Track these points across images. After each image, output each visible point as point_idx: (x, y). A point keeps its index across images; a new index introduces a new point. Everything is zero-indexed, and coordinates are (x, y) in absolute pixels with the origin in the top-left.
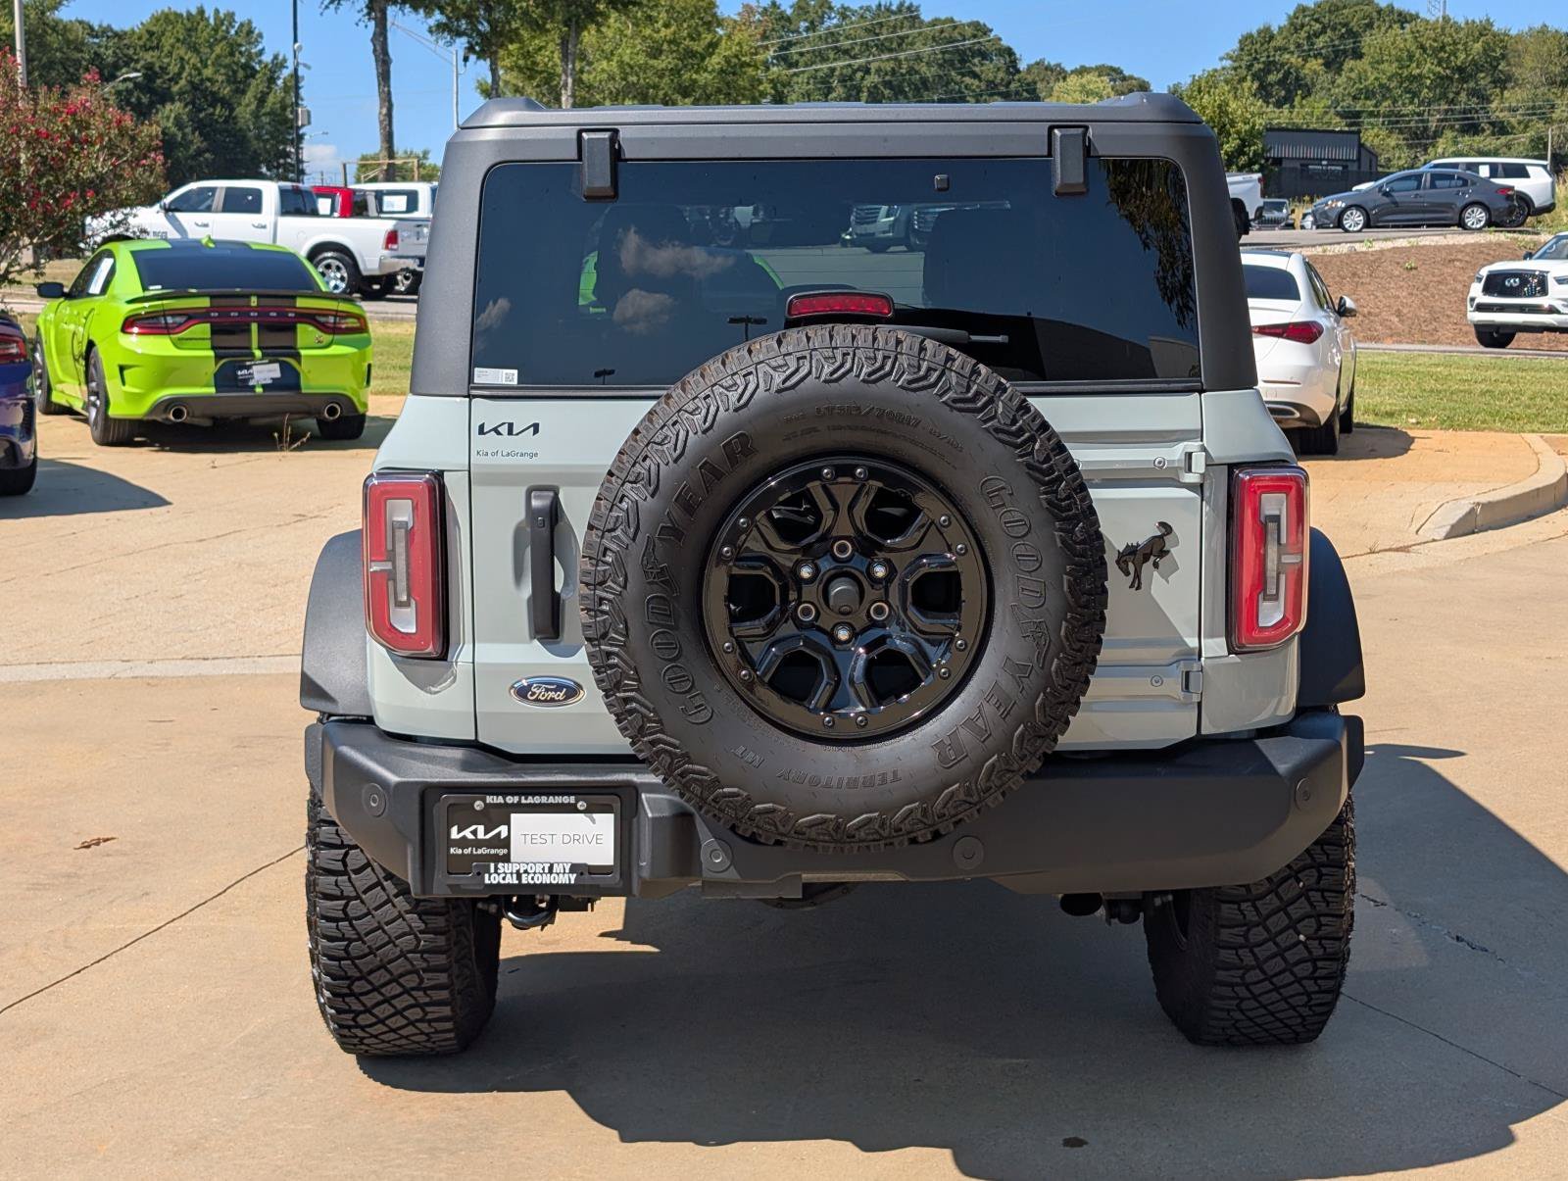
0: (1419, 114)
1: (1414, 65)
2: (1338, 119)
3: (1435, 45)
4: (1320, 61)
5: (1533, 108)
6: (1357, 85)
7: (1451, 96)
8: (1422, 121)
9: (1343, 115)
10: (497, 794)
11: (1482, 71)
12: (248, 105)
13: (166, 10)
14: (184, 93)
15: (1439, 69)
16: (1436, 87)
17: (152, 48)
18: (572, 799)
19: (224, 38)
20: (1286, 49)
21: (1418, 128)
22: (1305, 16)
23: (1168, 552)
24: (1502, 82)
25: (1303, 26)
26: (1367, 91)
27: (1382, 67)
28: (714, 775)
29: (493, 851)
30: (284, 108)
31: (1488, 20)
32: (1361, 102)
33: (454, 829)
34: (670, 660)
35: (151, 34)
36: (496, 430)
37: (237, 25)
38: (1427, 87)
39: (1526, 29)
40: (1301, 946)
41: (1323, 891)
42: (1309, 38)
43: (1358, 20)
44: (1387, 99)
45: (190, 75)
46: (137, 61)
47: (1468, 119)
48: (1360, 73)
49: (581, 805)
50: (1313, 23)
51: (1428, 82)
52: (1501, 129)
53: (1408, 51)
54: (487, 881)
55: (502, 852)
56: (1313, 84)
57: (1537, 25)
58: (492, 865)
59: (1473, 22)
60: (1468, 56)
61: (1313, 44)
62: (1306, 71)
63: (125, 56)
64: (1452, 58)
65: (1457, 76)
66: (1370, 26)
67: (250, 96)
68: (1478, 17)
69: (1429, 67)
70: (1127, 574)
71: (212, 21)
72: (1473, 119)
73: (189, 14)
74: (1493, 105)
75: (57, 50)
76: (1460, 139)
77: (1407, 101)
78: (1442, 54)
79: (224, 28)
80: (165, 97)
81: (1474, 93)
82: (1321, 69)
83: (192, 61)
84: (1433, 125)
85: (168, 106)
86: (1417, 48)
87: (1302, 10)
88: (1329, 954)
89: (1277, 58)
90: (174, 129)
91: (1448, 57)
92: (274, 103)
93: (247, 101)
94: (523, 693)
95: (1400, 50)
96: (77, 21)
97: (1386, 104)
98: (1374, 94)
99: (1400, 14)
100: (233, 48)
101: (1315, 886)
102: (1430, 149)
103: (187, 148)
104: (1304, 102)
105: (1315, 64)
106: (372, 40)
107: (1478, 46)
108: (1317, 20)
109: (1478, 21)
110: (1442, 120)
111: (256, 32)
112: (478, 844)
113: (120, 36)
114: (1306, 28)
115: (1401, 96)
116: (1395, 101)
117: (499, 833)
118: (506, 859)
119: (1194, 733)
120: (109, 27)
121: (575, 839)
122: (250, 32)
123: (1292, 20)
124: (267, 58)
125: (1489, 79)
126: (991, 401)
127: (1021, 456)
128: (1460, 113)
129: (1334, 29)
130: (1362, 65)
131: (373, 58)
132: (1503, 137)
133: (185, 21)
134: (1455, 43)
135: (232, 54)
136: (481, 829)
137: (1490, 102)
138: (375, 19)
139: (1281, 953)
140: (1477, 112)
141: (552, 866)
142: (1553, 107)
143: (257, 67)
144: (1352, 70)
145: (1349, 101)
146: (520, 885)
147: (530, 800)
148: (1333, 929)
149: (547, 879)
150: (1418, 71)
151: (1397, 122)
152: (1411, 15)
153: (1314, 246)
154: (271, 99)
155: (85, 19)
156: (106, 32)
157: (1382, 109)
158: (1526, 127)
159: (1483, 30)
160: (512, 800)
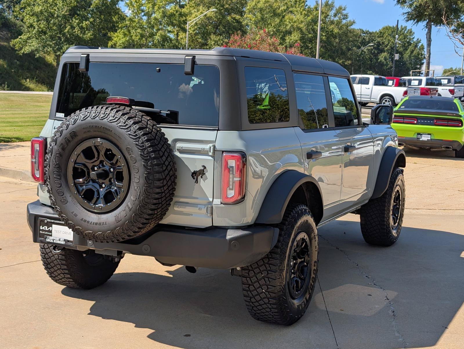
10: (50, 219)
12: (408, 53)
13: (387, 26)
14: (388, 50)
17: (381, 37)
19: (403, 34)
23: (205, 174)
28: (67, 218)
30: (418, 55)
33: (41, 226)
34: (59, 187)
35: (381, 33)
37: (407, 30)
40: (263, 293)
41: (268, 278)
45: (391, 45)
46: (375, 41)
54: (47, 241)
55: (50, 234)
58: (48, 237)
63: (372, 39)
67: (408, 51)
70: (194, 179)
71: (400, 29)
73: (393, 27)
75: (351, 37)
79: (403, 31)
80: (382, 51)
83: (392, 41)
85: (383, 54)
88: (272, 297)
90: (383, 61)
92: (416, 53)
93: (407, 52)
96: (359, 29)
100: (405, 37)
101: (266, 276)
103: (387, 66)
106: (426, 34)
111: (413, 32)
112: (46, 231)
113: (371, 33)
117: (50, 229)
118: (51, 235)
119: (212, 225)
120: (368, 30)
121: (65, 233)
122: (411, 32)
124: (415, 40)
126: (130, 127)
127: (135, 142)
131: (426, 40)
133: (392, 29)
135: (405, 39)
136: (46, 227)
138: (428, 28)
139: (259, 294)
141: (60, 239)
143: (412, 42)
146: (54, 243)
147: (56, 221)
148: (272, 290)
149: (59, 242)
154: (415, 52)
155: (362, 29)
156: (367, 32)
160: (52, 221)
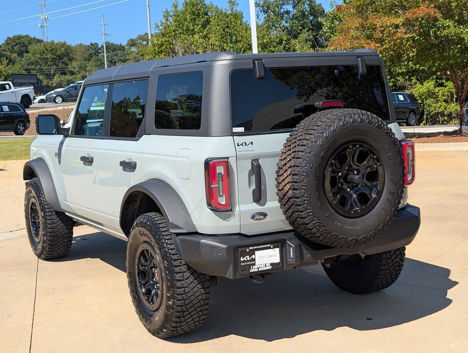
0: (48, 69)
1: (45, 55)
2: (24, 71)
3: (51, 49)
4: (16, 54)
5: (81, 67)
6: (29, 61)
7: (57, 64)
8: (49, 71)
9: (25, 70)
10: (252, 246)
11: (65, 57)
15: (52, 56)
16: (52, 61)
18: (269, 245)
20: (5, 50)
21: (48, 73)
22: (10, 40)
24: (71, 60)
25: (10, 43)
26: (32, 63)
27: (35, 55)
29: (251, 263)
31: (65, 42)
32: (30, 66)
33: (242, 258)
34: (320, 200)
36: (242, 144)
38: (50, 61)
39: (76, 44)
40: (397, 262)
42: (12, 47)
43: (27, 41)
44: (38, 65)
47: (62, 70)
48: (29, 57)
49: (272, 247)
50: (13, 42)
51: (50, 60)
52: (72, 73)
53: (43, 51)
54: (251, 271)
55: (254, 262)
56: (15, 61)
57: (79, 43)
58: (252, 267)
59: (61, 42)
60: (60, 52)
61: (13, 49)
62: (12, 57)
64: (56, 53)
65: (58, 58)
66: (30, 43)
68: (62, 41)
69: (49, 56)
72: (64, 70)
74: (69, 66)
76: (61, 76)
77: (44, 65)
78: (53, 52)
81: (64, 63)
82: (17, 56)
84: (52, 72)
86: (45, 50)
87: (9, 38)
89: (3, 53)
91: (55, 53)
94: (253, 217)
95: (41, 50)
97: (38, 66)
98: (34, 64)
99: (38, 40)
102: (52, 79)
104: (13, 66)
105: (15, 55)
107: (63, 49)
108: (14, 42)
109: (62, 42)
110: (55, 71)
112: (248, 261)
114: (11, 44)
115: (42, 64)
116: (40, 66)
117: (253, 257)
118: (254, 264)
121: (271, 256)
123: (6, 41)
125: (67, 59)
126: (384, 125)
127: (392, 139)
128: (60, 69)
129: (19, 44)
130: (29, 55)
132: (73, 76)
134: (56, 48)
136: (248, 257)
137: (68, 65)
139: (393, 265)
140: (65, 68)
141: (266, 264)
142: (86, 67)
144: (26, 56)
145: (27, 66)
146: (259, 271)
147: (260, 247)
149: (265, 269)
150: (46, 57)
151: (42, 72)
152: (41, 40)
153: (52, 108)
157: (37, 68)
158: (80, 72)
159: (64, 44)
160: (255, 247)
